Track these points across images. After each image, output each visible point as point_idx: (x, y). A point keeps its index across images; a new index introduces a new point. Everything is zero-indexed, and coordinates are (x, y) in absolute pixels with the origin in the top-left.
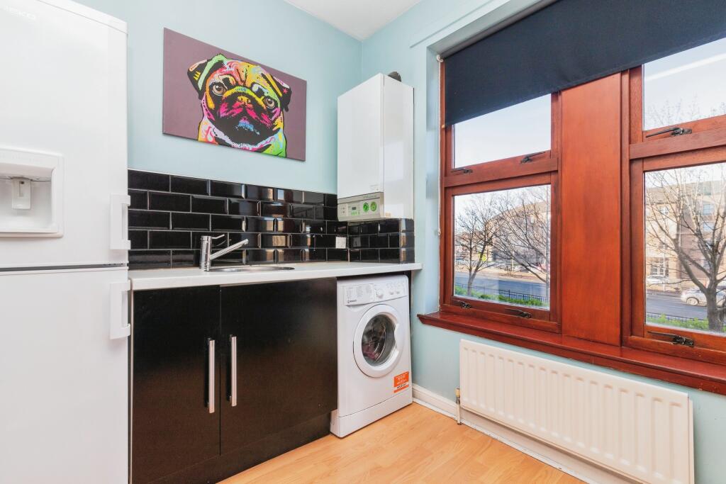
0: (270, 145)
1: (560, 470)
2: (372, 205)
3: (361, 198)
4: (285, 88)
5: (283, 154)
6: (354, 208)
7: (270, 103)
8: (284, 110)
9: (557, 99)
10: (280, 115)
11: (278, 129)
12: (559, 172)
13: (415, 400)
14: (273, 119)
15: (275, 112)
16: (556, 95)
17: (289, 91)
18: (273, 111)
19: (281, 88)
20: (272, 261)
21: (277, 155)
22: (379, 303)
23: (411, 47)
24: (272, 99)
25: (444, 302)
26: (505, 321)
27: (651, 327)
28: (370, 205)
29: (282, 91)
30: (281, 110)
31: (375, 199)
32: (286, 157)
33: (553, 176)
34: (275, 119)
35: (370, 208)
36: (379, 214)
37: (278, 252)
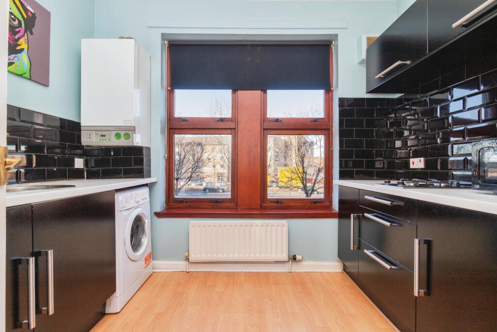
0: (14, 63)
1: (242, 272)
2: (124, 135)
3: (112, 128)
4: (29, 11)
5: (27, 75)
6: (104, 136)
7: (15, 21)
8: (28, 32)
9: (235, 93)
10: (24, 36)
11: (22, 50)
12: (236, 129)
13: (155, 271)
14: (17, 37)
15: (19, 31)
16: (235, 91)
17: (34, 15)
18: (17, 30)
19: (26, 10)
20: (15, 180)
21: (20, 76)
22: (137, 207)
23: (148, 27)
24: (15, 17)
25: (169, 202)
26: (209, 207)
27: (270, 199)
28: (122, 135)
29: (26, 13)
30: (26, 31)
31: (129, 131)
32: (30, 79)
33: (233, 130)
34: (19, 38)
35: (122, 137)
36: (133, 143)
37: (20, 172)
